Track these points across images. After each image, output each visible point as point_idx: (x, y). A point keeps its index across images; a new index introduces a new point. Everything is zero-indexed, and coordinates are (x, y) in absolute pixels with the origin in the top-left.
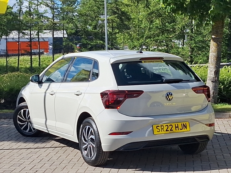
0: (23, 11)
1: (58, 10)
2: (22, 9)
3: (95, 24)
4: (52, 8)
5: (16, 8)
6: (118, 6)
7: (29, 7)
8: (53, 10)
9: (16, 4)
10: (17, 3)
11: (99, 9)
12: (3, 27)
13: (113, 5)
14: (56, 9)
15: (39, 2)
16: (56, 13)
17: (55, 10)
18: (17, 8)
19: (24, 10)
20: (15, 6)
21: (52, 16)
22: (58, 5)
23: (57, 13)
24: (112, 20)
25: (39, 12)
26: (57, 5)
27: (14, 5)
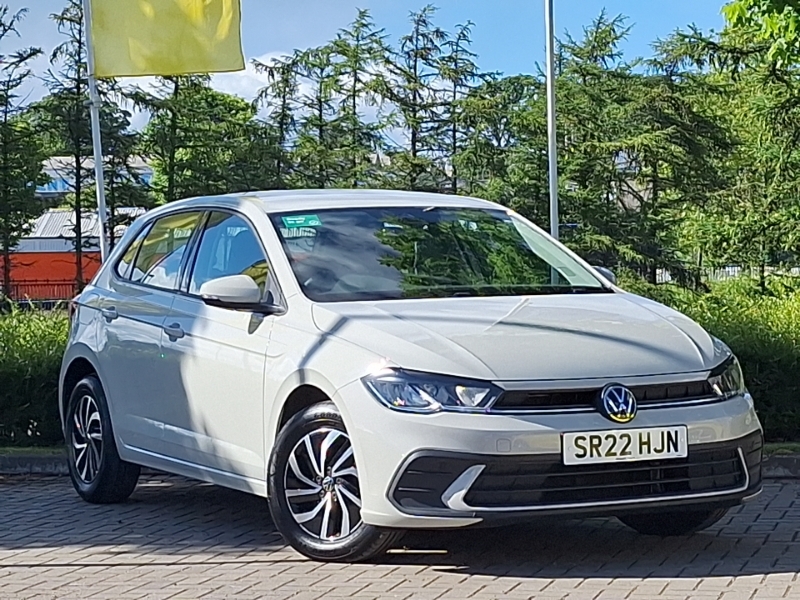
0: (295, 118)
1: (432, 112)
2: (290, 109)
3: (577, 165)
4: (409, 106)
5: (266, 105)
6: (677, 95)
7: (316, 102)
8: (415, 112)
9: (269, 91)
10: (273, 85)
11: (598, 105)
12: (214, 181)
13: (660, 90)
14: (424, 107)
15: (360, 81)
16: (424, 125)
17: (421, 113)
18: (272, 108)
19: (300, 113)
20: (264, 100)
21: (410, 136)
22: (435, 91)
23: (430, 125)
24: (646, 151)
25: (361, 120)
26: (432, 93)
27: (261, 95)
